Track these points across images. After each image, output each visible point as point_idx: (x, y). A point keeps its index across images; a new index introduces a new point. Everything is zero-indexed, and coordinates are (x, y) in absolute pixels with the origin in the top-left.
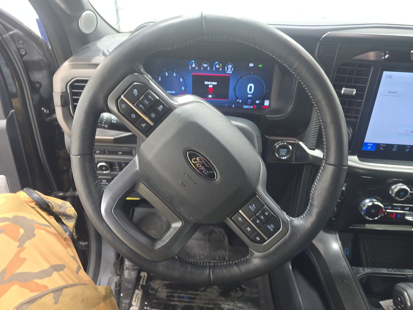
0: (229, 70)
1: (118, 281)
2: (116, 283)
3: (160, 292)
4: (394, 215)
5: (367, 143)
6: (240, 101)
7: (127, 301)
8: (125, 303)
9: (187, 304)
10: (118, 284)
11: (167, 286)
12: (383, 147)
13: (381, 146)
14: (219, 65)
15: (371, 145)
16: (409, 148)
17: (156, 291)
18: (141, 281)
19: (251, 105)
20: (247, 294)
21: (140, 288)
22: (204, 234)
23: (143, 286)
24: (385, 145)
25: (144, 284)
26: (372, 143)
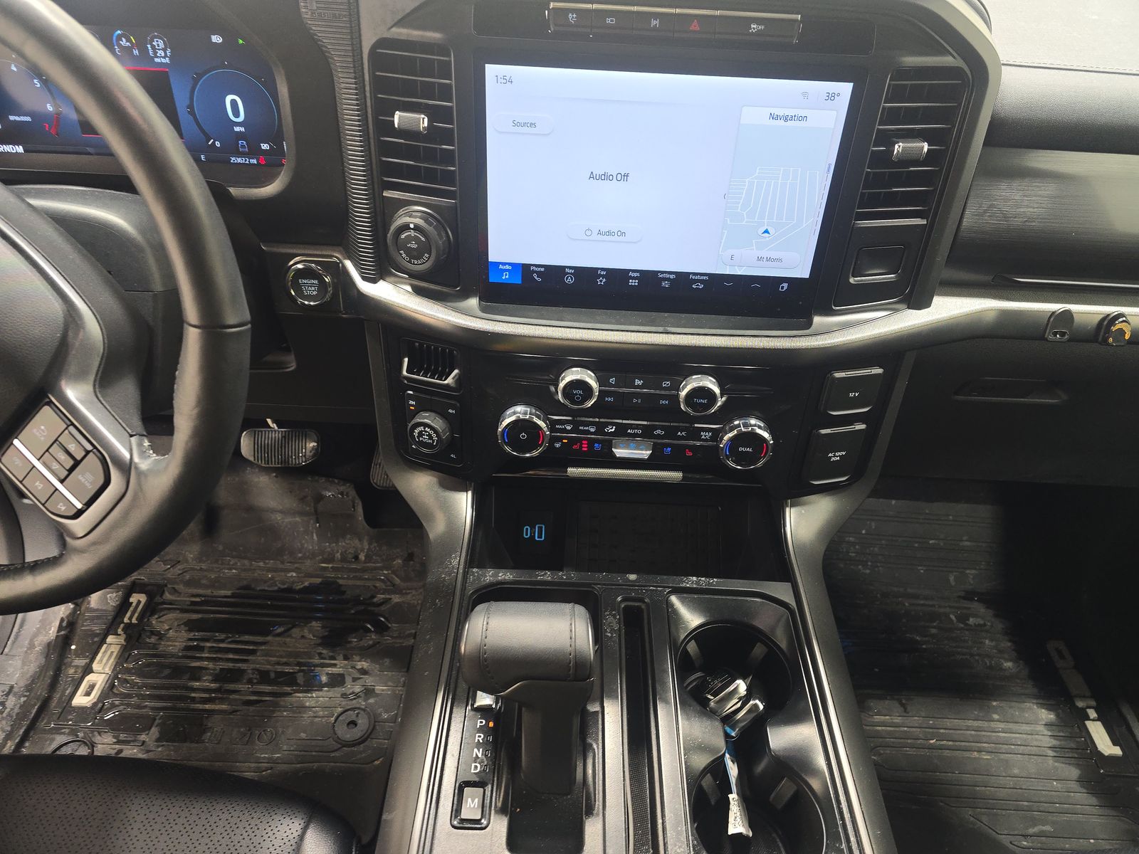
0: (161, 53)
1: (68, 617)
2: (62, 620)
3: (169, 639)
4: (586, 446)
5: (497, 264)
6: (218, 144)
7: (81, 662)
8: (77, 667)
9: (231, 665)
10: (64, 624)
11: (191, 626)
12: (539, 274)
13: (534, 272)
14: (128, 40)
15: (508, 267)
16: (603, 276)
17: (161, 636)
18: (128, 614)
19: (249, 155)
20: (388, 640)
21: (120, 631)
22: (302, 499)
23: (128, 627)
24: (542, 269)
25: (134, 621)
26: (509, 264)
